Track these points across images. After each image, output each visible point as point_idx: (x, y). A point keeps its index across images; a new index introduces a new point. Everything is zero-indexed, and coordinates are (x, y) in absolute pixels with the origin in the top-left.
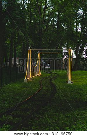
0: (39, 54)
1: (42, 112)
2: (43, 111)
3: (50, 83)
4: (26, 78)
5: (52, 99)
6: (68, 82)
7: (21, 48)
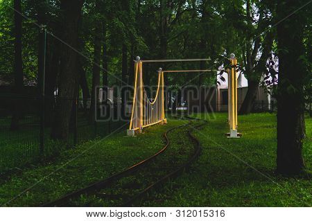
0: (161, 74)
1: (170, 188)
2: (172, 187)
3: (187, 138)
4: (132, 128)
5: (192, 165)
6: (229, 135)
7: (118, 65)
